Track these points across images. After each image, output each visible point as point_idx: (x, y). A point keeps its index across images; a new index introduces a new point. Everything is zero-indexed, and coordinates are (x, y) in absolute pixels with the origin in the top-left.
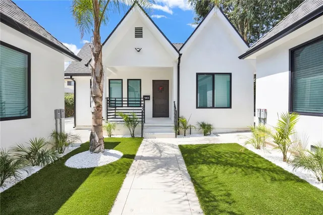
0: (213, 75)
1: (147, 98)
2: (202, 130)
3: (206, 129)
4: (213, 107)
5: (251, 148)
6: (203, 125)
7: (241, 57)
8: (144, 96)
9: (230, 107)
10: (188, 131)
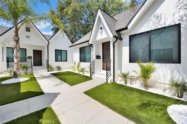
0: (61, 50)
1: (30, 57)
2: (58, 69)
3: (59, 68)
4: (61, 61)
5: (72, 71)
6: (58, 67)
7: (69, 47)
8: (28, 57)
9: (67, 61)
10: (52, 70)
